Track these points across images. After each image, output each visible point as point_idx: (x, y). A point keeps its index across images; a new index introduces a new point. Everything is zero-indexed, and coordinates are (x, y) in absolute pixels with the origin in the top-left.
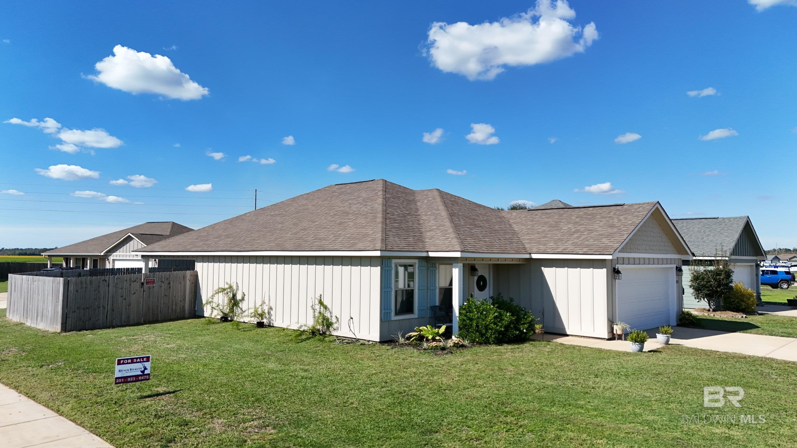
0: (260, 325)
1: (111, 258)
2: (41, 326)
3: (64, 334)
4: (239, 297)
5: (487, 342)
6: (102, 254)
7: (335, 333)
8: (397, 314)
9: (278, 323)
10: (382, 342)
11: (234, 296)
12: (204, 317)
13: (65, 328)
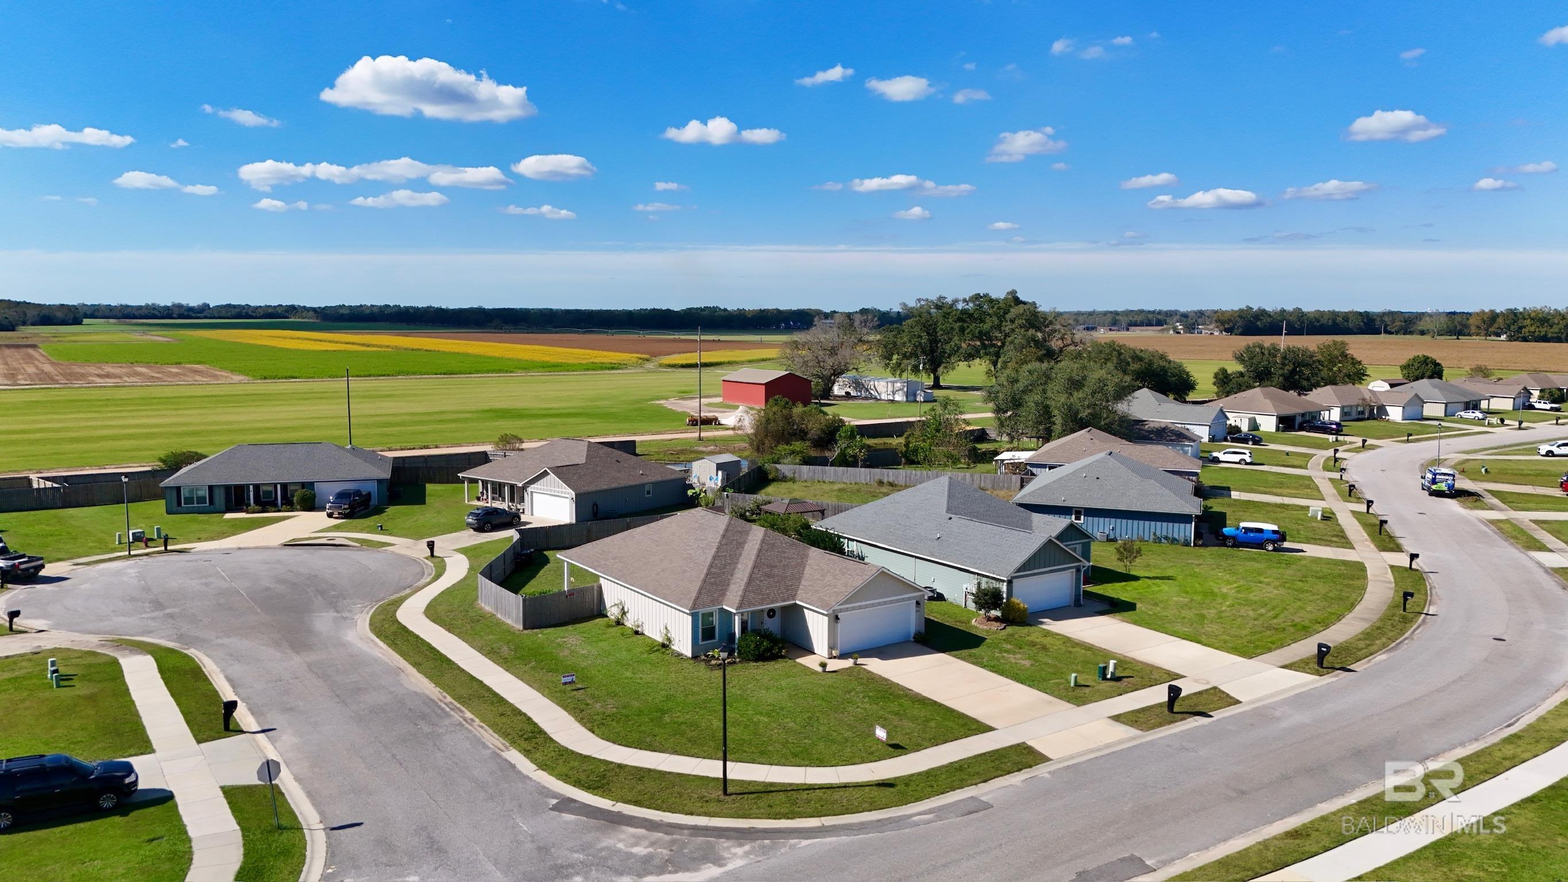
0: (637, 633)
1: (529, 490)
2: (509, 622)
3: (526, 632)
4: (626, 610)
5: (749, 660)
6: (520, 485)
7: (673, 647)
8: (703, 640)
9: (646, 633)
10: (695, 657)
11: (623, 608)
12: (607, 617)
13: (525, 628)
